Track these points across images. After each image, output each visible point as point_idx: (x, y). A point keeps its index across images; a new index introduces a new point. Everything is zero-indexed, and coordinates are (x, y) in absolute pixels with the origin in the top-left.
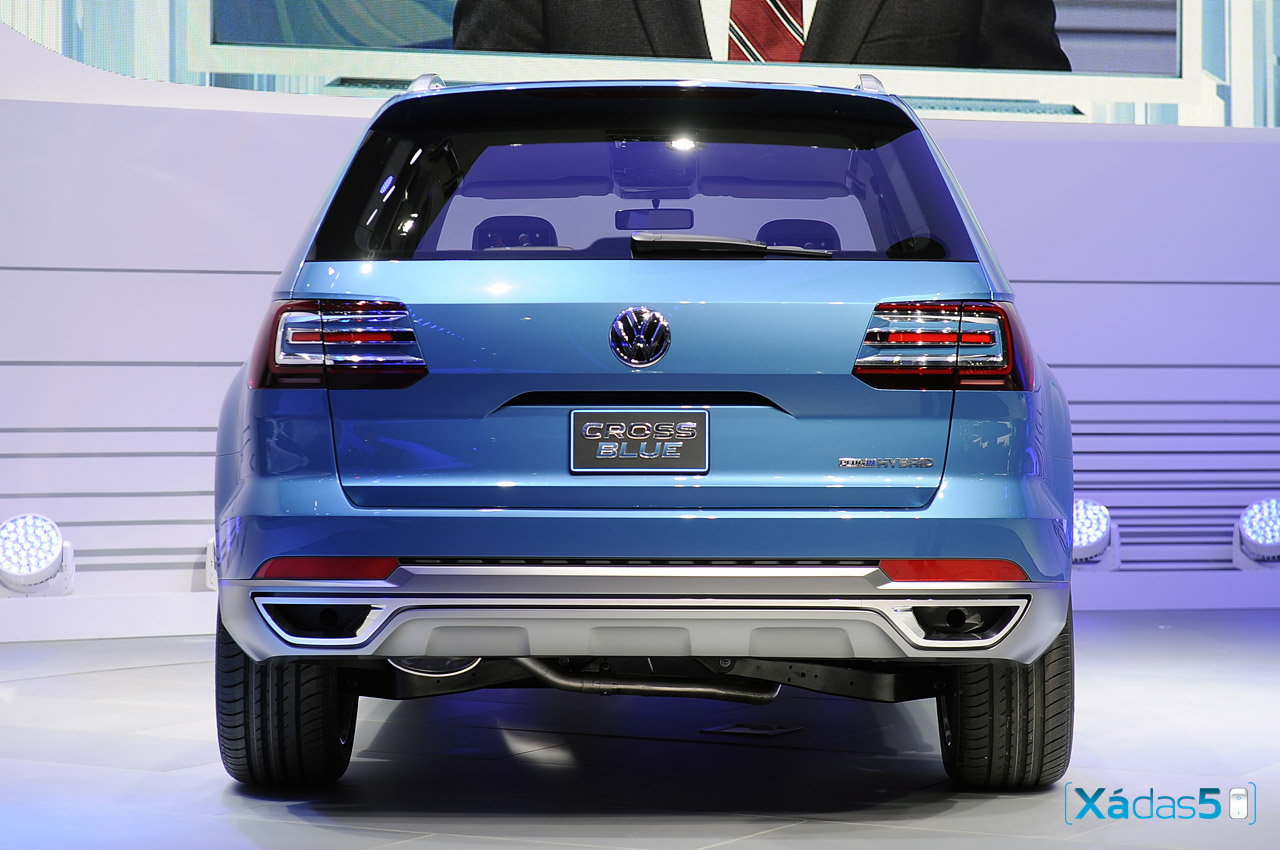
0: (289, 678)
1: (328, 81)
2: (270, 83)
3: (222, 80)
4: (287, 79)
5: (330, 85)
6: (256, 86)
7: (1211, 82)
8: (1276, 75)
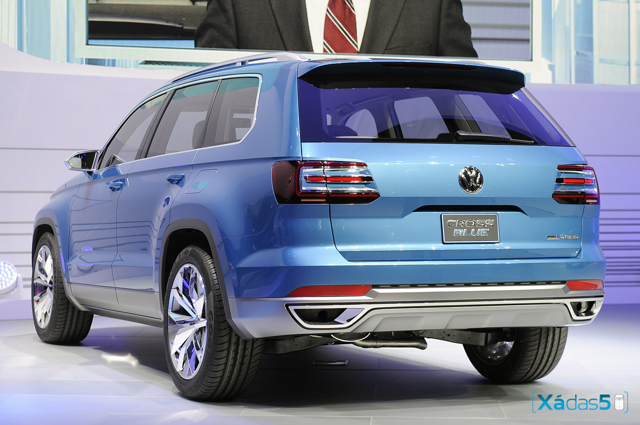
0: (249, 346)
1: (140, 62)
2: (113, 63)
3: (91, 62)
4: (121, 61)
5: (141, 64)
6: (106, 64)
7: (545, 63)
8: (576, 60)
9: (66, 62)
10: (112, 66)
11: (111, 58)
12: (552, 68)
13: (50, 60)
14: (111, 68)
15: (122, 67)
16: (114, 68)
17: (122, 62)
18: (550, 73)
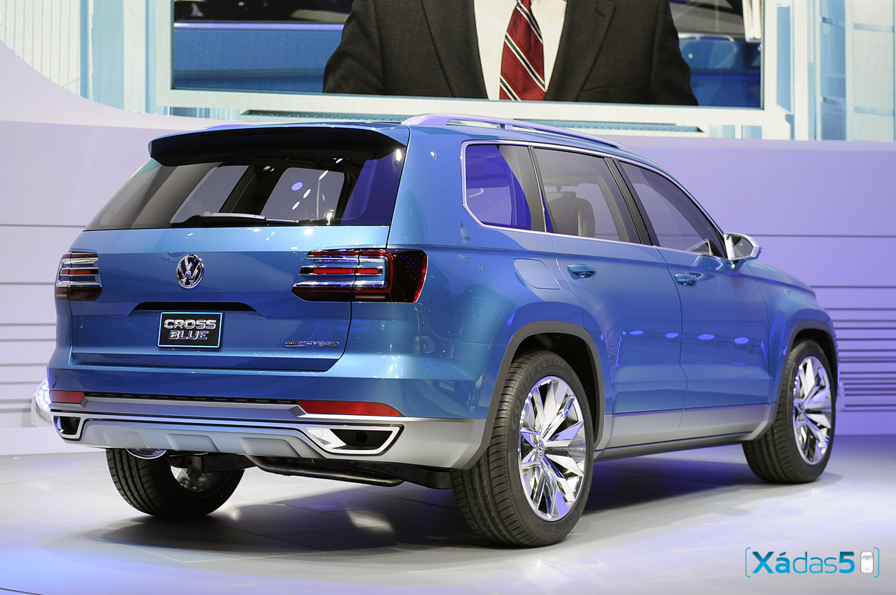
1: (242, 112)
2: (206, 113)
3: (177, 112)
4: (217, 111)
5: (243, 114)
6: (198, 115)
7: (782, 113)
8: (823, 108)
9: (144, 112)
10: (205, 117)
11: (204, 106)
12: (790, 119)
13: (123, 109)
14: (203, 119)
15: (218, 119)
16: (207, 119)
17: (219, 112)
18: (788, 125)
